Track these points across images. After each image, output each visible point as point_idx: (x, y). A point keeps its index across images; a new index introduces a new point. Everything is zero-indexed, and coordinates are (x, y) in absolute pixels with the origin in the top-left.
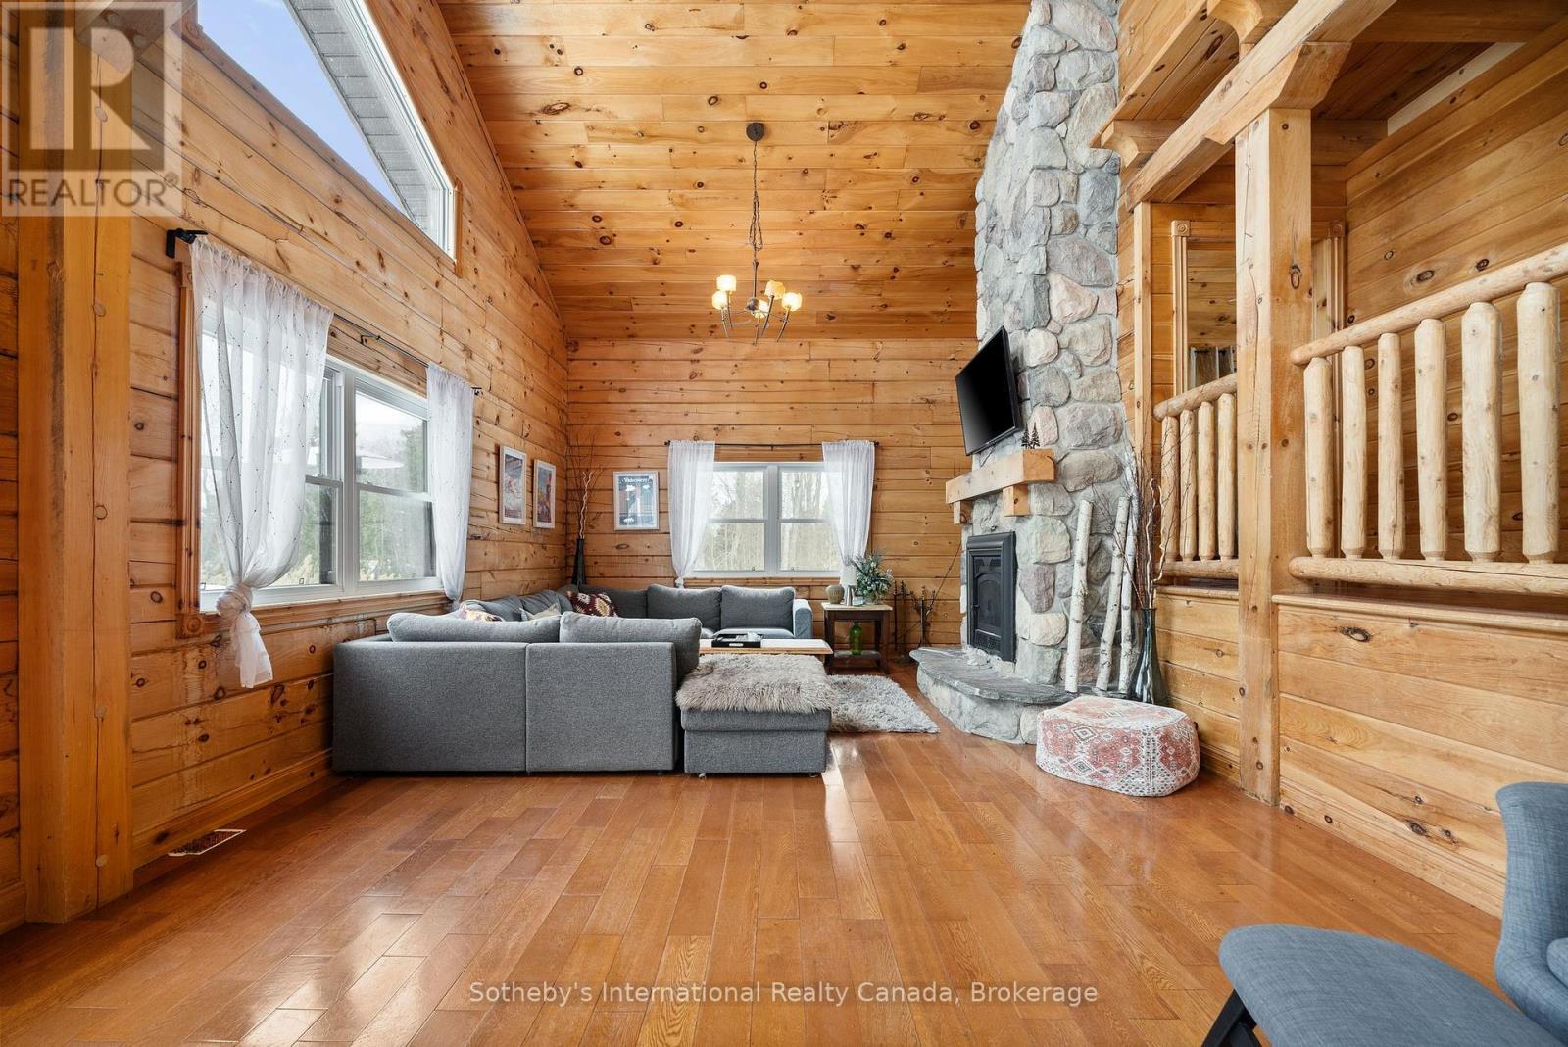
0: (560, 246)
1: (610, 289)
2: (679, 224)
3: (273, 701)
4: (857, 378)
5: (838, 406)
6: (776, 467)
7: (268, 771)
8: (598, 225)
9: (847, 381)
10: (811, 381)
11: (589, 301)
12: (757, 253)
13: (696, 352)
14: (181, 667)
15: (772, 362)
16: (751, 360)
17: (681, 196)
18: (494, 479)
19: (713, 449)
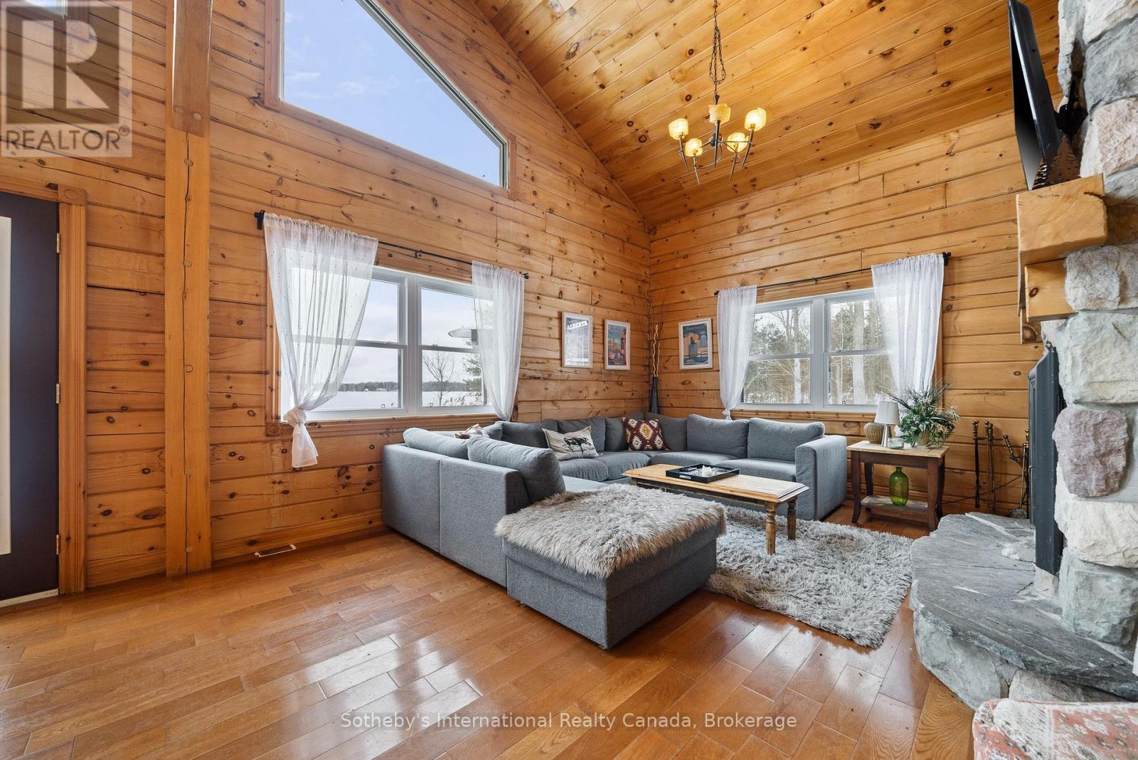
0: (617, 157)
1: (660, 176)
2: (688, 98)
3: (339, 475)
4: (921, 184)
5: (895, 222)
6: (823, 301)
7: (335, 516)
8: (632, 129)
9: (907, 191)
10: (861, 203)
11: (651, 192)
12: (718, 86)
13: (742, 208)
14: (269, 452)
15: (816, 196)
16: (793, 200)
17: (680, 71)
18: (557, 336)
19: (755, 292)
